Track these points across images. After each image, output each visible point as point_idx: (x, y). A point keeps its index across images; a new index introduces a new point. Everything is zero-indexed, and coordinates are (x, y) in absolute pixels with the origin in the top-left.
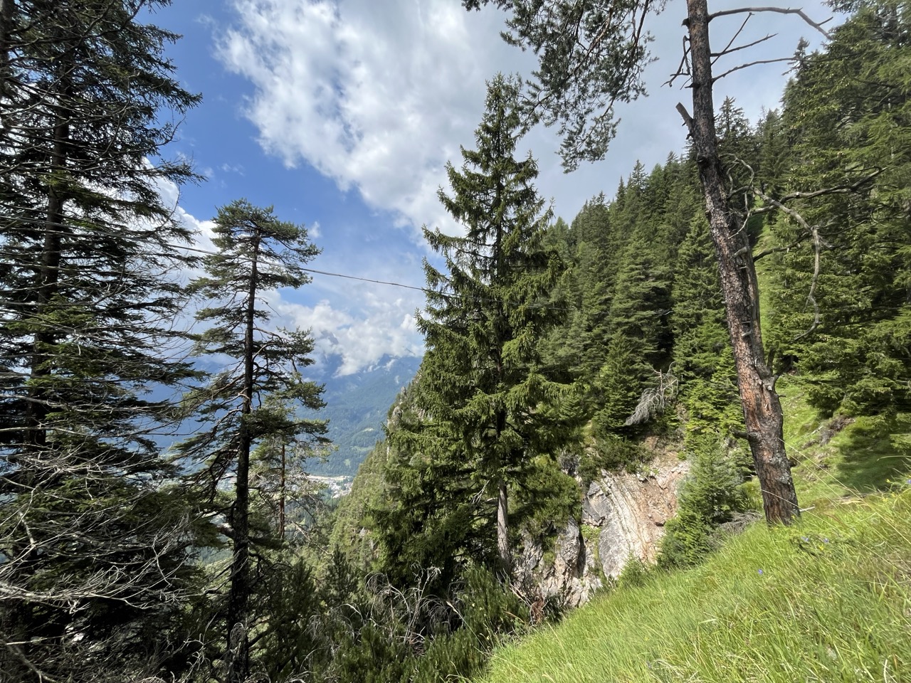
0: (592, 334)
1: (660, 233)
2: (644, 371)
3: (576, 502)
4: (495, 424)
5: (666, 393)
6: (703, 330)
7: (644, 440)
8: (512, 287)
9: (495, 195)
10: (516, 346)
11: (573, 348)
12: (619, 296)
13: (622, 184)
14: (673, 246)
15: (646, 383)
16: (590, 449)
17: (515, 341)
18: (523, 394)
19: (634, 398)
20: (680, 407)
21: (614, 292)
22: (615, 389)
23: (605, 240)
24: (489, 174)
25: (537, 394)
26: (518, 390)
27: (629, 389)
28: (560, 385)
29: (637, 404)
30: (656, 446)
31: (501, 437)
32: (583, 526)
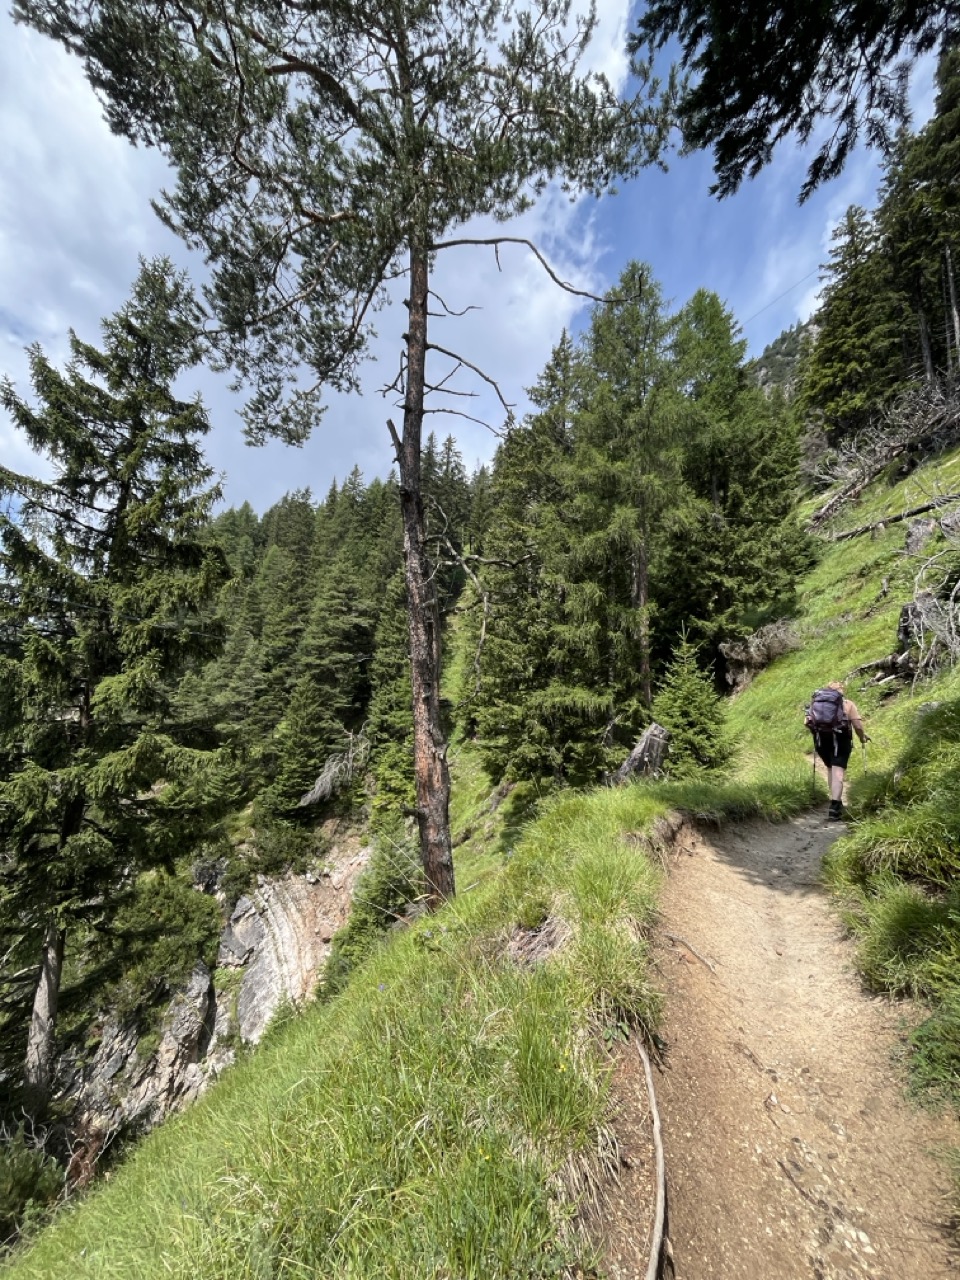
0: (270, 675)
1: (371, 559)
2: (332, 731)
3: (212, 934)
4: (59, 824)
5: (355, 759)
6: (402, 682)
7: (321, 825)
8: (133, 589)
9: (127, 435)
10: (123, 685)
11: (239, 693)
12: (313, 628)
13: (334, 487)
14: (382, 579)
15: (333, 746)
16: (244, 847)
17: (122, 677)
18: (124, 768)
19: (316, 767)
20: (369, 778)
21: (306, 621)
22: (292, 755)
23: (306, 551)
24: (120, 397)
25: (150, 768)
26: (116, 762)
27: (311, 756)
28: (197, 752)
29: (318, 775)
30: (336, 832)
31: (67, 846)
32: (218, 972)
